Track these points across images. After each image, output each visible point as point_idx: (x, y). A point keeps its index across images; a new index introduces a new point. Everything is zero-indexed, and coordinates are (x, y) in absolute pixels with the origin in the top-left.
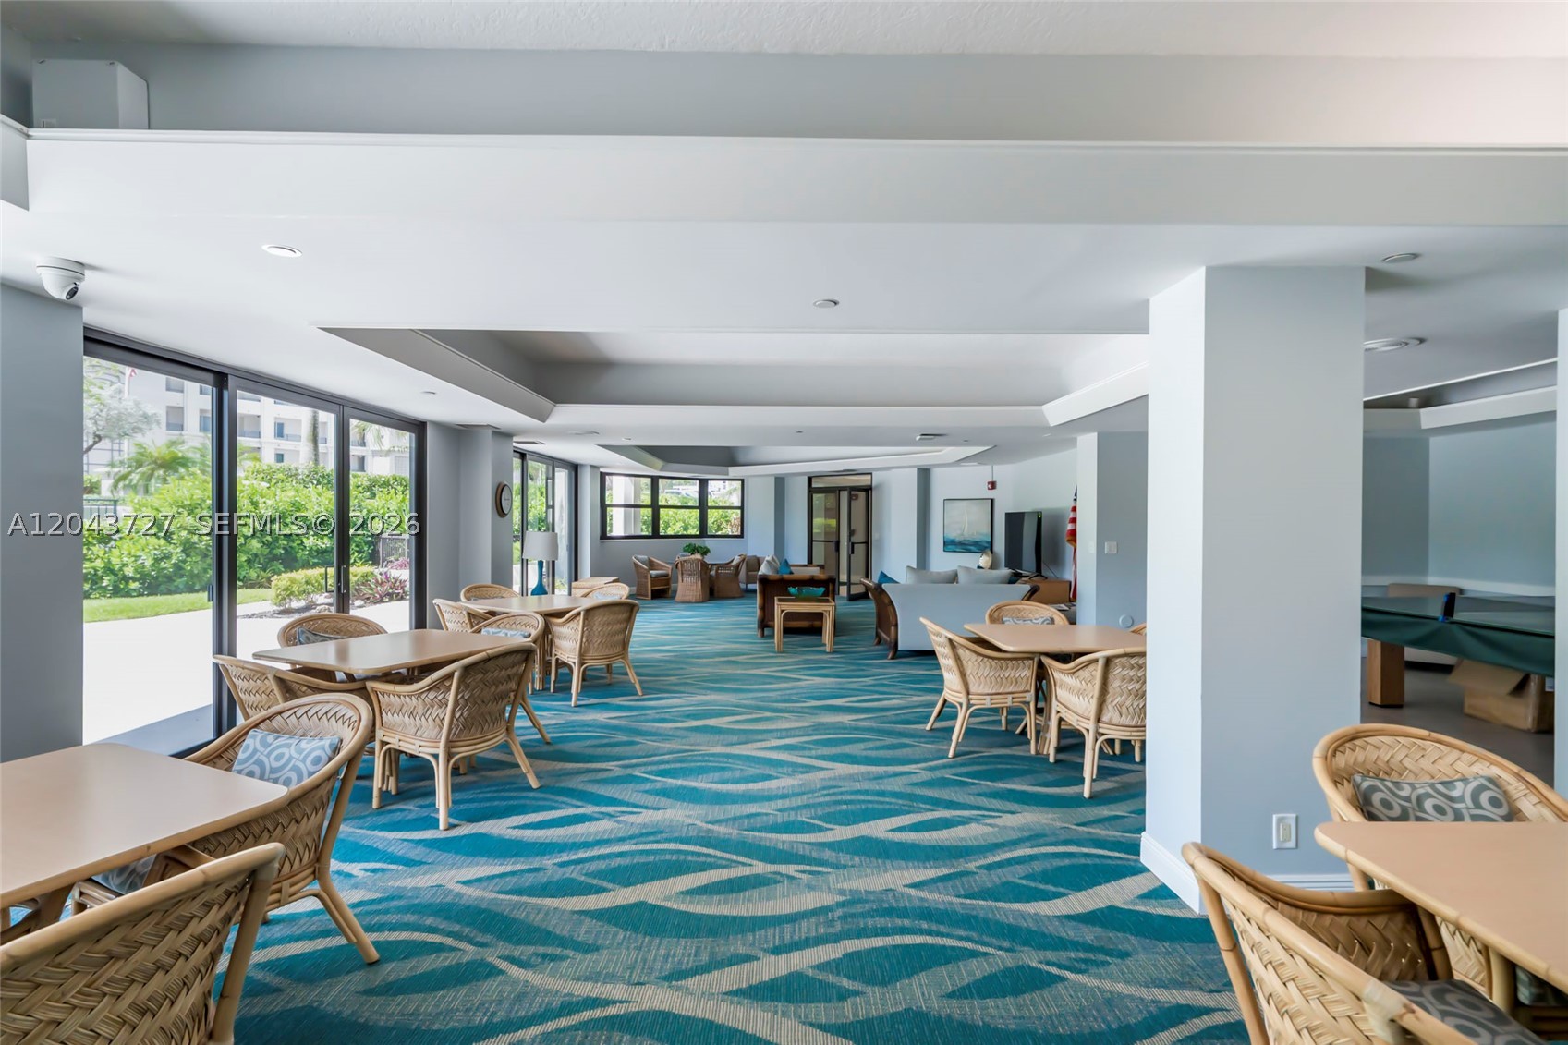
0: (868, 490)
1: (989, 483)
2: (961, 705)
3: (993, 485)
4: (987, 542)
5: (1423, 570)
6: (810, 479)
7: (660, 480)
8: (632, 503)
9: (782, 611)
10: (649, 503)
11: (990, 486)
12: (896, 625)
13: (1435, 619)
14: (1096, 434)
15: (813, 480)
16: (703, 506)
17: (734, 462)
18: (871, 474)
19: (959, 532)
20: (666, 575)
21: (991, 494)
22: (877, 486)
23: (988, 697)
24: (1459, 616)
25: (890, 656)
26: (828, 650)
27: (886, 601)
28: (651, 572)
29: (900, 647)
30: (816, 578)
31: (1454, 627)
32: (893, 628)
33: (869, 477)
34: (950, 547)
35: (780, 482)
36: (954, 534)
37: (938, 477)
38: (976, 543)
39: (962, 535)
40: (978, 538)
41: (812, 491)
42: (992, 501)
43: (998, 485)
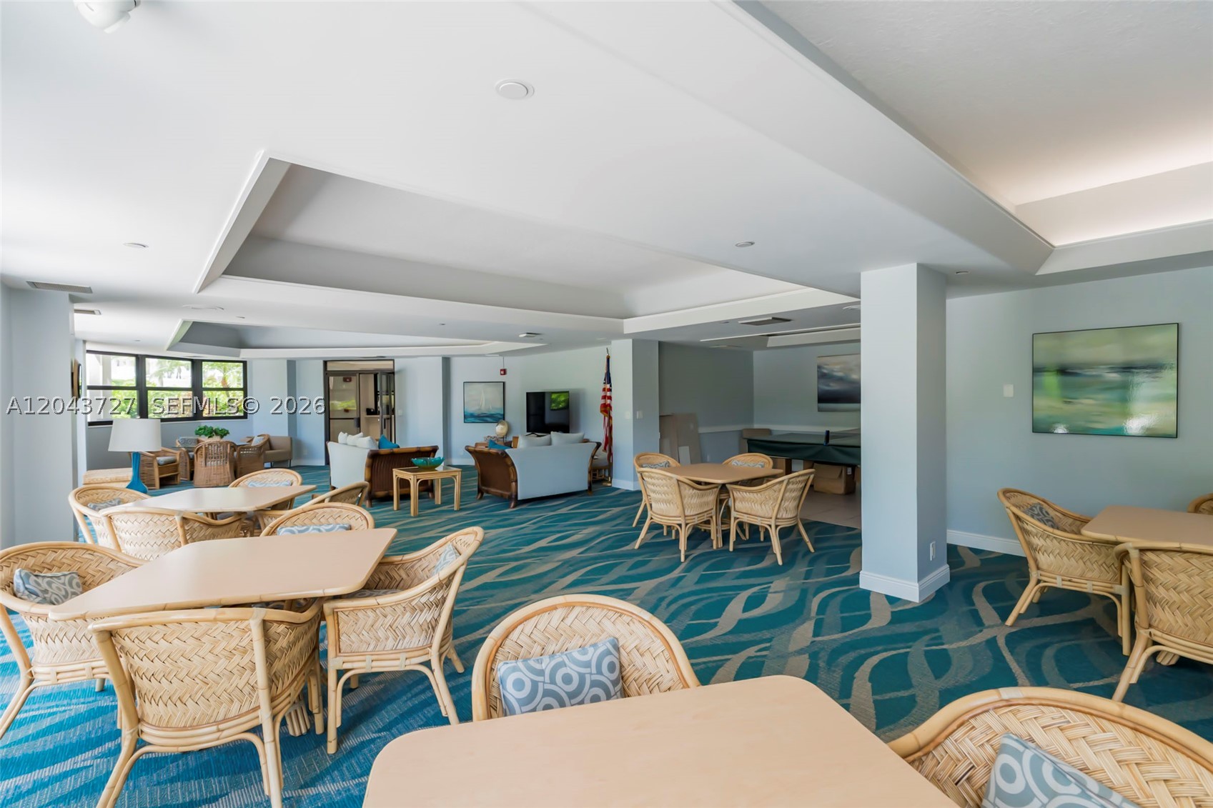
0: (391, 374)
1: (501, 370)
2: (680, 525)
3: (504, 372)
4: (501, 415)
5: (751, 420)
6: (325, 363)
7: (148, 360)
8: (101, 384)
9: (418, 480)
10: (133, 384)
11: (502, 372)
12: (516, 481)
13: (822, 445)
14: (631, 340)
15: (329, 364)
16: (197, 388)
17: (243, 345)
18: (393, 360)
19: (477, 408)
20: (174, 461)
21: (503, 378)
22: (400, 371)
23: (696, 517)
24: (832, 442)
25: (512, 505)
26: (455, 509)
27: (509, 463)
28: (158, 458)
29: (519, 498)
30: (422, 450)
31: (830, 447)
32: (514, 483)
33: (392, 362)
34: (469, 419)
35: (292, 365)
36: (473, 409)
37: (456, 365)
38: (491, 416)
39: (480, 409)
40: (493, 412)
41: (327, 374)
42: (504, 383)
43: (508, 372)
